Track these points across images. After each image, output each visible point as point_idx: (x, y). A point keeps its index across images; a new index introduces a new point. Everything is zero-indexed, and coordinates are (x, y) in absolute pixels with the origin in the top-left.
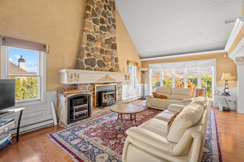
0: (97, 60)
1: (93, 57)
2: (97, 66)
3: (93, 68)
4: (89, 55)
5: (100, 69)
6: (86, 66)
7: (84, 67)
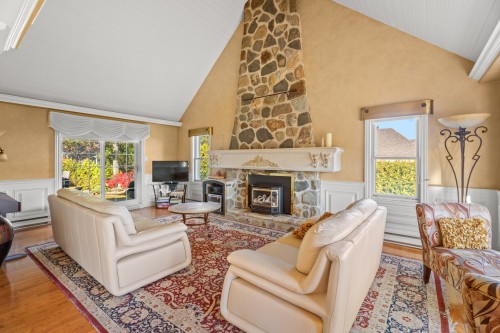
0: (255, 130)
1: (249, 127)
2: (256, 140)
3: (249, 146)
4: (244, 126)
5: (262, 144)
6: (240, 144)
7: (237, 144)
